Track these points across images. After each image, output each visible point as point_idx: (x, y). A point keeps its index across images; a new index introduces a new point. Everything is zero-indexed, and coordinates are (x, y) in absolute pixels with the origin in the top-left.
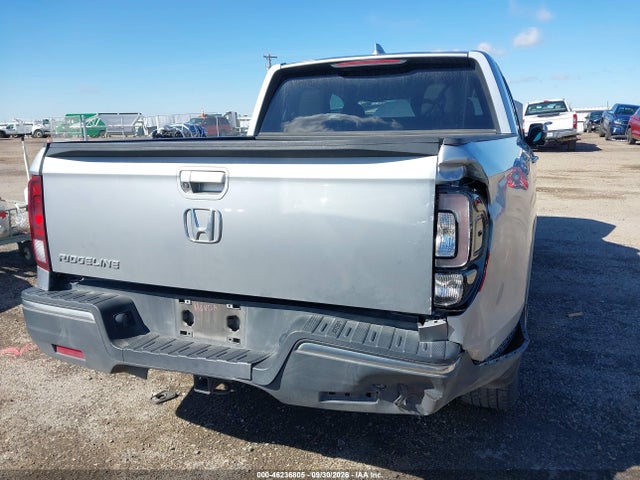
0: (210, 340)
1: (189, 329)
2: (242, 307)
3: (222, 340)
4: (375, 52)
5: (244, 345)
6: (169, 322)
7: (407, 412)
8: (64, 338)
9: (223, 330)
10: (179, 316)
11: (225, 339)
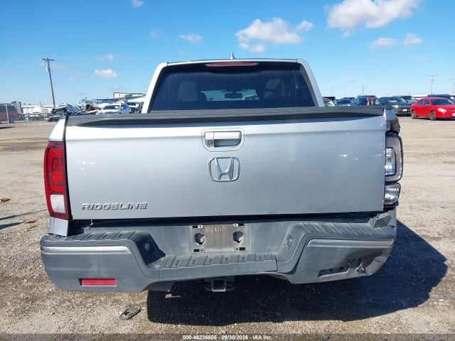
0: (221, 252)
1: (201, 247)
2: (245, 225)
3: (230, 251)
4: (231, 58)
5: (249, 251)
6: (183, 245)
7: (362, 275)
8: (94, 271)
9: (231, 243)
10: (192, 239)
11: (233, 250)
